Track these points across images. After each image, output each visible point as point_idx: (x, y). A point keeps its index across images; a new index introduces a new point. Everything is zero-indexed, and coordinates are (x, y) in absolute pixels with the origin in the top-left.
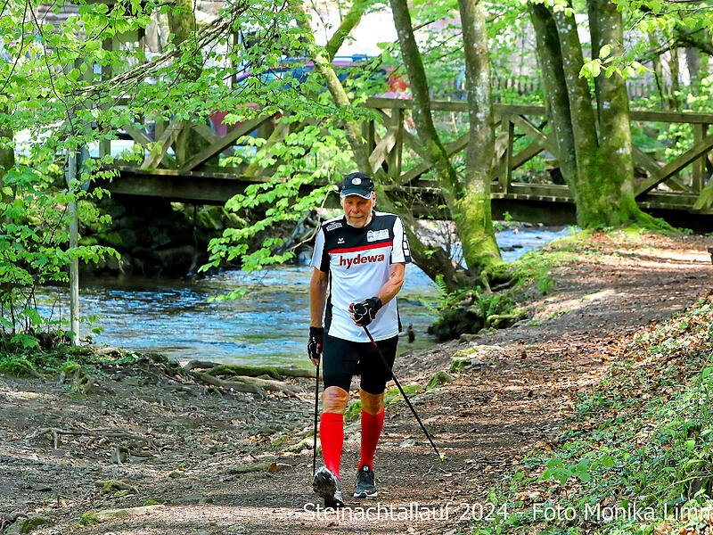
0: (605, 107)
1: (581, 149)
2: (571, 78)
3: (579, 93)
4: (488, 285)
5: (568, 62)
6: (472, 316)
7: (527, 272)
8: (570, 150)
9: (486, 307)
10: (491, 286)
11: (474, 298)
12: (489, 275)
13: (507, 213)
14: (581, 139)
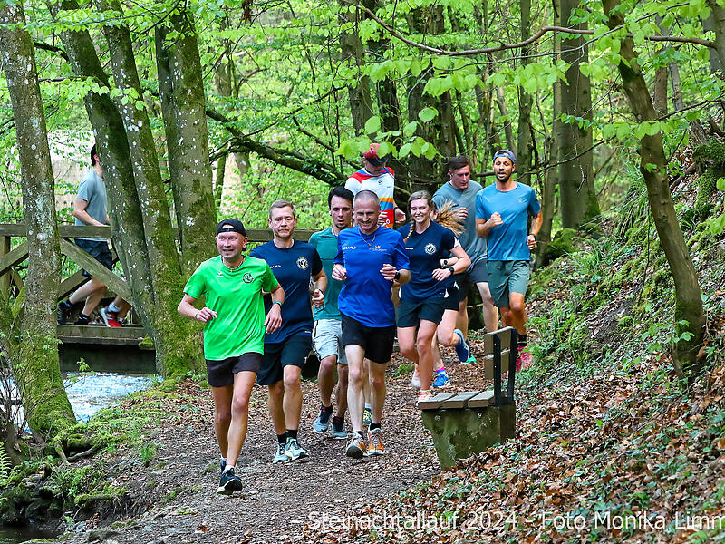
0: (188, 223)
1: (159, 276)
2: (144, 188)
3: (154, 206)
4: (62, 453)
5: (140, 168)
6: (46, 495)
7: (115, 436)
8: (145, 279)
9: (66, 483)
10: (67, 455)
11: (48, 471)
12: (64, 442)
13: (82, 360)
14: (160, 264)
